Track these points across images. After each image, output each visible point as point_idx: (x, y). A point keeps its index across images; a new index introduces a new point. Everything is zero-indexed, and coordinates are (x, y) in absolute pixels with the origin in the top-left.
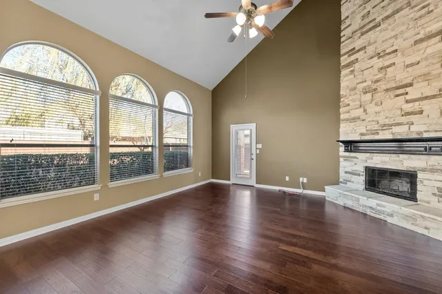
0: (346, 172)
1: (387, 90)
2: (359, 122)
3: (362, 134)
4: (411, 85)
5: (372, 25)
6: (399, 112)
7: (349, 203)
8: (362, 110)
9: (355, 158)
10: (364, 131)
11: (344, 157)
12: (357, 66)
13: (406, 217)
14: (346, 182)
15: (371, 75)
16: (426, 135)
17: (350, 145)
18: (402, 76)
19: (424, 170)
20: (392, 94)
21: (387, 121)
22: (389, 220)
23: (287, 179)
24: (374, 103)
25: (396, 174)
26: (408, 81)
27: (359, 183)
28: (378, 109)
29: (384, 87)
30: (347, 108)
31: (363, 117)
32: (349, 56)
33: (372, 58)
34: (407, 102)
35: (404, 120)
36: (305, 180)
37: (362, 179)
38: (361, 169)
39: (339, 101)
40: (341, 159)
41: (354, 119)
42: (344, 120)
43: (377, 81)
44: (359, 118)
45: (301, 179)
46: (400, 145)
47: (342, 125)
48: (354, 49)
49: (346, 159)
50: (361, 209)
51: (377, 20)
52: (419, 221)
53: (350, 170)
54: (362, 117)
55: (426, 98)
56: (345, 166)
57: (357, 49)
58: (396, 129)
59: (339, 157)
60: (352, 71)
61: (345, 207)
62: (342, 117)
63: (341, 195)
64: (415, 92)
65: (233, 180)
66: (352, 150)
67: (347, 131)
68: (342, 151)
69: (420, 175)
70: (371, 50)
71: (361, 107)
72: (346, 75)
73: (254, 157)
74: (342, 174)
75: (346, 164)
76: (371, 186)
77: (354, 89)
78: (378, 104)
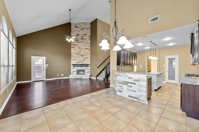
1: (81, 55)
4: (84, 55)
6: (82, 59)
7: (75, 77)
9: (75, 68)
10: (77, 62)
12: (75, 48)
13: (85, 77)
14: (73, 73)
15: (78, 51)
16: (86, 64)
17: (74, 65)
18: (83, 53)
20: (81, 56)
22: (83, 78)
23: (58, 75)
25: (82, 71)
30: (73, 57)
31: (76, 59)
32: (73, 45)
35: (83, 61)
36: (63, 75)
37: (76, 72)
38: (76, 70)
39: (71, 55)
41: (74, 60)
43: (79, 53)
46: (82, 65)
47: (71, 61)
49: (73, 68)
50: (78, 78)
51: (79, 41)
52: (86, 77)
53: (74, 71)
55: (86, 58)
56: (72, 70)
57: (75, 45)
58: (82, 62)
59: (71, 68)
62: (72, 59)
63: (74, 76)
64: (84, 57)
65: (33, 80)
66: (74, 66)
67: (73, 62)
68: (72, 66)
69: (85, 70)
70: (78, 47)
71: (76, 57)
72: (72, 49)
73: (45, 69)
74: (71, 72)
75: (73, 69)
76: (78, 74)
77: (74, 53)
78: (79, 57)
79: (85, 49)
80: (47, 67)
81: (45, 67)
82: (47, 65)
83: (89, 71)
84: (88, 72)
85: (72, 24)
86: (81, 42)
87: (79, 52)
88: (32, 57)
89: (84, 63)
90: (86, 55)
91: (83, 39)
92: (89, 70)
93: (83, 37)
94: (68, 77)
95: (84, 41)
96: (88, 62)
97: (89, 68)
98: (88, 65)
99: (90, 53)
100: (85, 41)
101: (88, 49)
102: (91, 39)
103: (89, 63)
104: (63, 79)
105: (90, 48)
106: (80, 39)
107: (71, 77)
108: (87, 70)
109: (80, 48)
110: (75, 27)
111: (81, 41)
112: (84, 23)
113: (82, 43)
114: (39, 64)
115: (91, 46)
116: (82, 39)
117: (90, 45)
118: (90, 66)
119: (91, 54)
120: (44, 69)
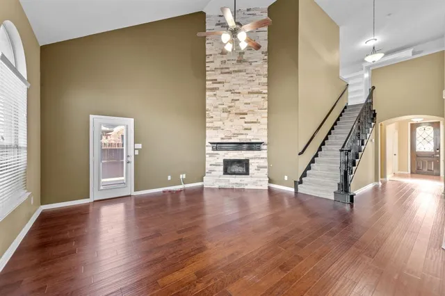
0: (211, 165)
1: (236, 114)
2: (220, 130)
3: (222, 139)
4: (246, 114)
5: (227, 71)
6: (241, 127)
7: (223, 185)
8: (222, 123)
9: (217, 154)
10: (223, 136)
11: (209, 154)
12: (217, 92)
13: (255, 183)
14: (211, 171)
15: (227, 102)
16: (253, 141)
17: (218, 146)
18: (244, 108)
19: (252, 158)
20: (239, 116)
21: (236, 132)
22: (246, 187)
23: (169, 178)
24: (229, 119)
25: (239, 163)
26: (245, 112)
27: (220, 171)
28: (231, 123)
29: (234, 111)
30: (211, 120)
32: (213, 83)
33: (227, 91)
34: (246, 123)
35: (244, 132)
36: (184, 176)
37: (221, 168)
38: (221, 161)
39: (205, 114)
40: (207, 156)
41: (217, 128)
42: (209, 127)
43: (230, 107)
44: (220, 128)
45: (181, 176)
46: (239, 146)
47: (207, 131)
48: (216, 80)
49: (211, 155)
51: (231, 69)
52: (259, 183)
53: (214, 163)
54: (222, 127)
55: (253, 122)
56: (209, 160)
57: (218, 81)
58: (240, 137)
60: (215, 95)
61: (220, 188)
62: (207, 125)
63: (217, 181)
64: (248, 118)
65: (95, 195)
66: (216, 149)
67: (212, 136)
68: (209, 149)
69: (250, 161)
70: (227, 86)
71: (221, 120)
72: (210, 96)
73: (132, 159)
74: (208, 166)
75: (211, 159)
76: (226, 172)
77: (217, 107)
78: (231, 121)
79: (249, 93)
80: (137, 152)
81: (131, 153)
82: (139, 146)
83: (264, 163)
84: (259, 168)
85: (210, 16)
86: (236, 71)
87: (233, 104)
88: (92, 117)
89: (248, 137)
90: (253, 112)
91: (245, 61)
92: (262, 161)
93: (245, 57)
94: (199, 184)
95: (246, 68)
96: (258, 133)
97: (264, 154)
98: (261, 143)
99: (266, 106)
100: (250, 69)
101: (261, 93)
102: (269, 62)
103: (265, 140)
104: (184, 190)
105: (266, 91)
106: (235, 62)
107: (208, 182)
108: (257, 160)
109: (232, 92)
110: (217, 25)
111: (236, 69)
112: (248, 10)
113: (240, 74)
114: (113, 142)
115: (269, 84)
116: (240, 61)
117: (265, 80)
118: (265, 147)
119: (269, 108)
120: (129, 159)
